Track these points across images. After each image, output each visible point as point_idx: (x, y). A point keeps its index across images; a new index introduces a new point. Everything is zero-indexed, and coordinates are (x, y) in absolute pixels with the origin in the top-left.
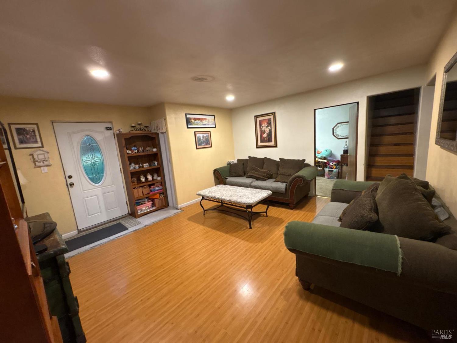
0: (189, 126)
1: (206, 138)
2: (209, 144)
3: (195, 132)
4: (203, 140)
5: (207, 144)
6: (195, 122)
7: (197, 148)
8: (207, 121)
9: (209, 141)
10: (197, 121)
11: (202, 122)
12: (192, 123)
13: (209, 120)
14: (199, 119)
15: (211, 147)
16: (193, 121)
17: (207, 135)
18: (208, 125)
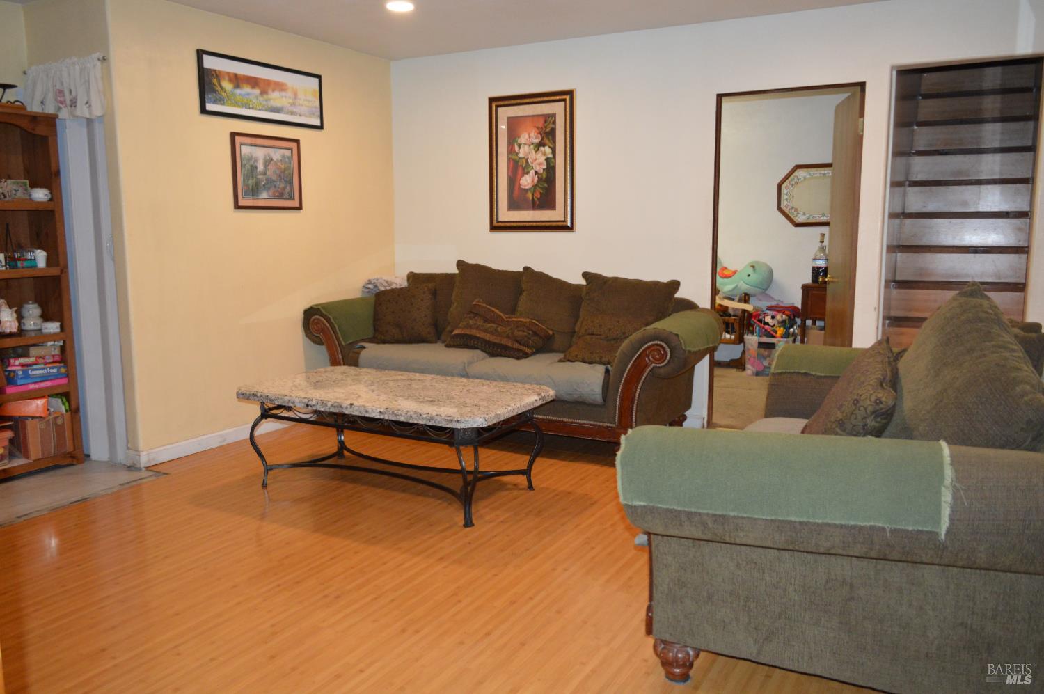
0: (209, 107)
1: (279, 168)
2: (291, 196)
3: (233, 135)
4: (265, 173)
5: (280, 195)
6: (238, 91)
7: (237, 206)
8: (289, 94)
9: (290, 182)
10: (246, 89)
11: (265, 96)
12: (224, 94)
13: (296, 94)
14: (253, 82)
15: (300, 208)
16: (227, 85)
17: (283, 156)
18: (292, 113)
